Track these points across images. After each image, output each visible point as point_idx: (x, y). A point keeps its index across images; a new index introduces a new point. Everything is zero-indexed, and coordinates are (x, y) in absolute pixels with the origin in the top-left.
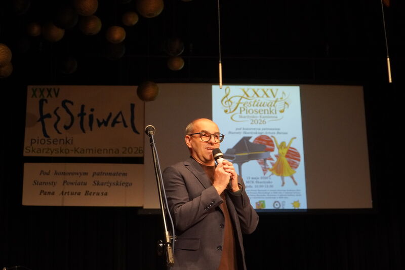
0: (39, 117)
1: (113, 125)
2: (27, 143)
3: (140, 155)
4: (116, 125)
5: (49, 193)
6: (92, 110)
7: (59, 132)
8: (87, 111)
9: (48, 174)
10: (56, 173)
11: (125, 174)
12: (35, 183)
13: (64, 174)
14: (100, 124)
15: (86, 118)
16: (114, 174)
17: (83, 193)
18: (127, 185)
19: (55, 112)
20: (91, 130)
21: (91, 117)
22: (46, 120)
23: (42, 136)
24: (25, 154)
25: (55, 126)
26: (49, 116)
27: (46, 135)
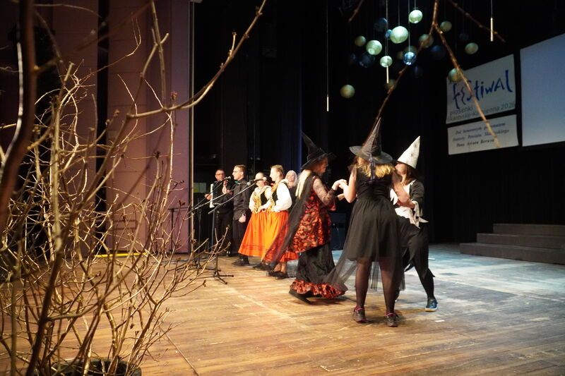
0: (453, 96)
1: (495, 90)
2: (448, 115)
3: (513, 108)
4: (498, 89)
5: (462, 145)
6: (482, 83)
7: (464, 104)
8: (480, 85)
9: (460, 133)
10: (464, 132)
11: (504, 124)
12: (454, 140)
13: (468, 131)
14: (487, 92)
15: (479, 89)
16: (497, 126)
17: (480, 142)
18: (506, 131)
19: (462, 91)
20: (483, 96)
21: (482, 88)
22: (457, 97)
23: (456, 109)
24: (447, 122)
25: (462, 100)
26: (459, 94)
27: (458, 108)
